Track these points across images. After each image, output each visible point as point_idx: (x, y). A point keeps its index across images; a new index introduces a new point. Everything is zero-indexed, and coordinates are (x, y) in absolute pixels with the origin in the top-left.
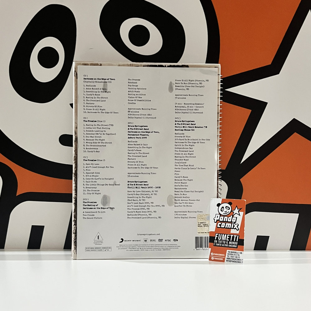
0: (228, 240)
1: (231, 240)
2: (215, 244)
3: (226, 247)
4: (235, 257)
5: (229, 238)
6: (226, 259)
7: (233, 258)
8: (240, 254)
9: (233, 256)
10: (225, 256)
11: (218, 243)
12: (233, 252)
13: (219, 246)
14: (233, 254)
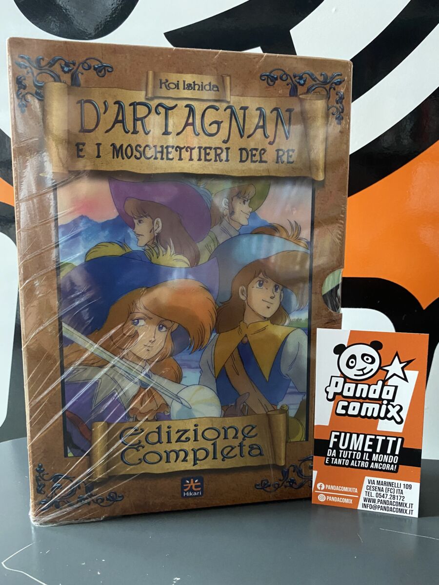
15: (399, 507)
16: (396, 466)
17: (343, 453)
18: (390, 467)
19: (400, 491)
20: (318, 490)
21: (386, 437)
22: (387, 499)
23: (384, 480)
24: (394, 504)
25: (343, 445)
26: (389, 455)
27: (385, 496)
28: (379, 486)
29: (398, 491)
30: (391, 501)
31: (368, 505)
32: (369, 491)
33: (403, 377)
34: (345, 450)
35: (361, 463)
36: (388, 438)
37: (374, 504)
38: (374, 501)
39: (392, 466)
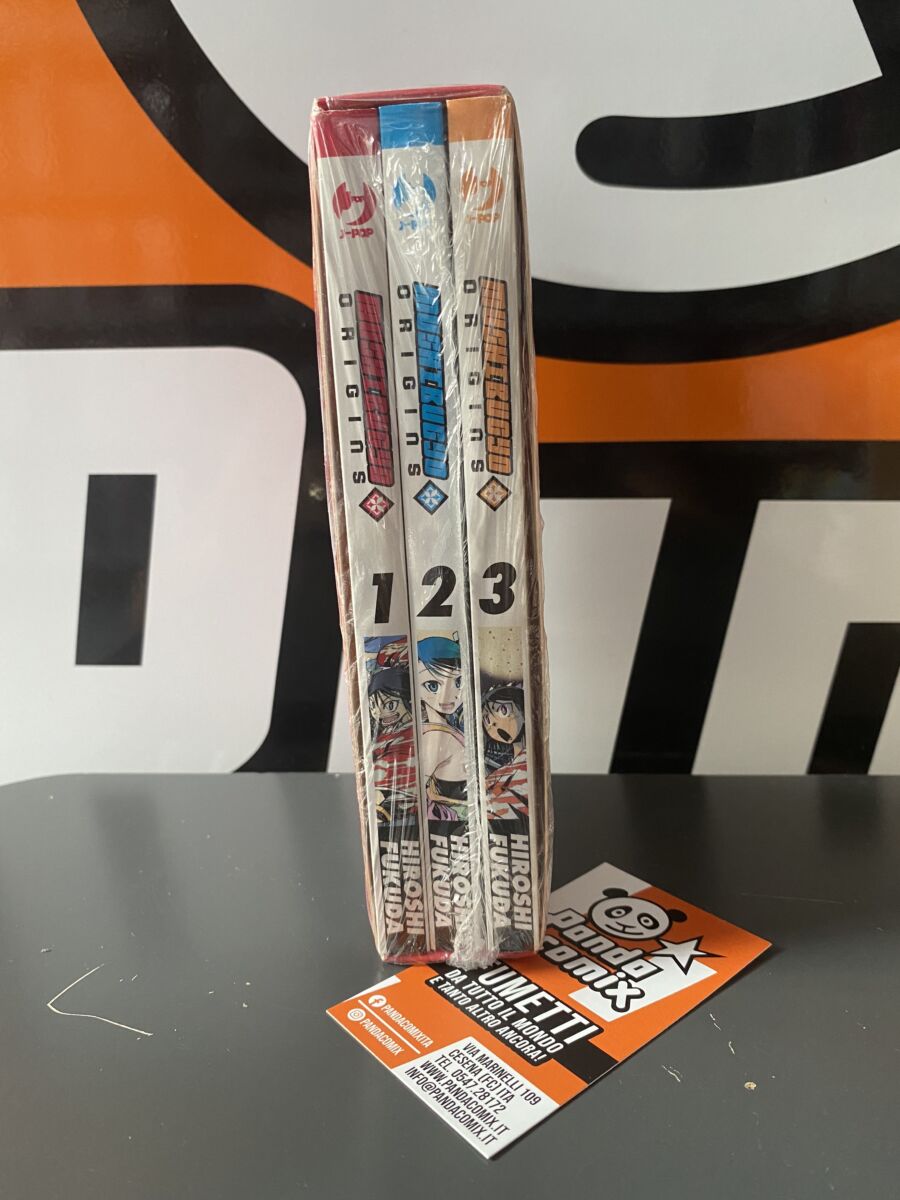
0: (526, 1011)
1: (538, 1019)
2: (441, 983)
3: (485, 1026)
4: (476, 1089)
5: (538, 1004)
6: (417, 1063)
7: (460, 1084)
8: (518, 1099)
9: (471, 1076)
10: (425, 1051)
11: (459, 986)
12: (494, 1067)
13: (450, 1000)
14: (485, 1071)
15: (473, 1116)
16: (545, 1055)
17: (474, 987)
18: (531, 1052)
19: (509, 1095)
20: (367, 1003)
21: (574, 1011)
22: (468, 1091)
23: (497, 1060)
24: (474, 1106)
25: (488, 979)
26: (551, 1035)
27: (472, 1083)
28: (478, 1063)
29: (505, 1091)
30: (471, 1099)
31: (421, 1077)
32: (451, 1059)
33: (684, 965)
34: (483, 986)
35: (487, 1015)
36: (575, 1015)
37: (434, 1081)
38: (440, 1077)
39: (539, 1052)
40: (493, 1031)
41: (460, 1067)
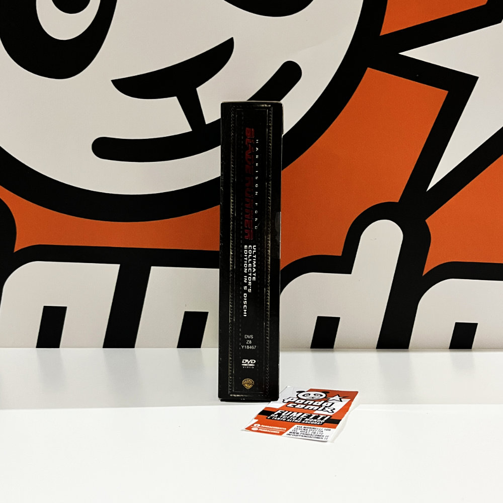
0: (305, 418)
1: (310, 418)
2: (272, 418)
3: (297, 422)
4: (311, 432)
5: (307, 416)
9: (306, 431)
11: (278, 417)
13: (280, 420)
14: (308, 429)
40: (301, 422)
41: (300, 430)
